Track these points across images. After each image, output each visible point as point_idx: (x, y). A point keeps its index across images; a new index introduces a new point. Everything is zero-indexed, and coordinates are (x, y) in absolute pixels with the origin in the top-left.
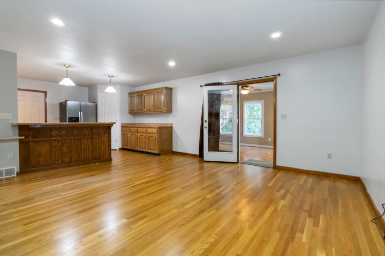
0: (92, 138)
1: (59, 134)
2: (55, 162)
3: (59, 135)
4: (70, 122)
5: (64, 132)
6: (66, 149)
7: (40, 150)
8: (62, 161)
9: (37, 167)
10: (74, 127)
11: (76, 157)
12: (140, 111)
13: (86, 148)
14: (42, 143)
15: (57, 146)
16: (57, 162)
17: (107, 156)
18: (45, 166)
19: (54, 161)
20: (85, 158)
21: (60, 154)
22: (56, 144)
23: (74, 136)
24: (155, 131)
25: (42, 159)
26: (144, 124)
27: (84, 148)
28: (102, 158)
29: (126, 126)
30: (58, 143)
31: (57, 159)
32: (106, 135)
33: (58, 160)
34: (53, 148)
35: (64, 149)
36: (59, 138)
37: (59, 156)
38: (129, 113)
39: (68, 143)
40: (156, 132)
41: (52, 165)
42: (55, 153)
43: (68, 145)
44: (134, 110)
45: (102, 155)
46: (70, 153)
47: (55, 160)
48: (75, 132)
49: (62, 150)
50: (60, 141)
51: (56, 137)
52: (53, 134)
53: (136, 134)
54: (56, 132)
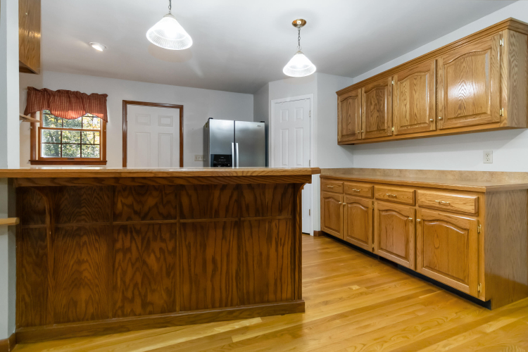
0: (238, 225)
1: (137, 207)
2: (122, 307)
3: (136, 213)
4: (214, 165)
5: (151, 201)
6: (158, 260)
7: (79, 262)
8: (144, 305)
9: (69, 321)
10: (182, 186)
11: (186, 289)
12: (376, 134)
13: (218, 258)
14: (85, 238)
15: (129, 250)
16: (128, 309)
17: (287, 292)
18: (93, 318)
19: (119, 304)
20: (217, 295)
21: (139, 278)
22: (127, 244)
23: (183, 216)
24: (465, 202)
25: (83, 295)
26: (384, 172)
27: (214, 261)
28: (272, 297)
29: (332, 174)
30: (132, 238)
31: (129, 295)
32: (286, 215)
33: (132, 301)
34: (119, 256)
35: (152, 261)
36: (137, 222)
37: (136, 285)
38: (340, 143)
39: (163, 240)
40: (471, 208)
41: (114, 316)
42: (124, 273)
43: (163, 245)
44: (354, 134)
45: (271, 288)
46: (168, 274)
47: (124, 298)
48: (185, 200)
49: (144, 263)
50: (138, 232)
51: (129, 218)
52: (119, 206)
53: (368, 202)
54: (129, 200)
